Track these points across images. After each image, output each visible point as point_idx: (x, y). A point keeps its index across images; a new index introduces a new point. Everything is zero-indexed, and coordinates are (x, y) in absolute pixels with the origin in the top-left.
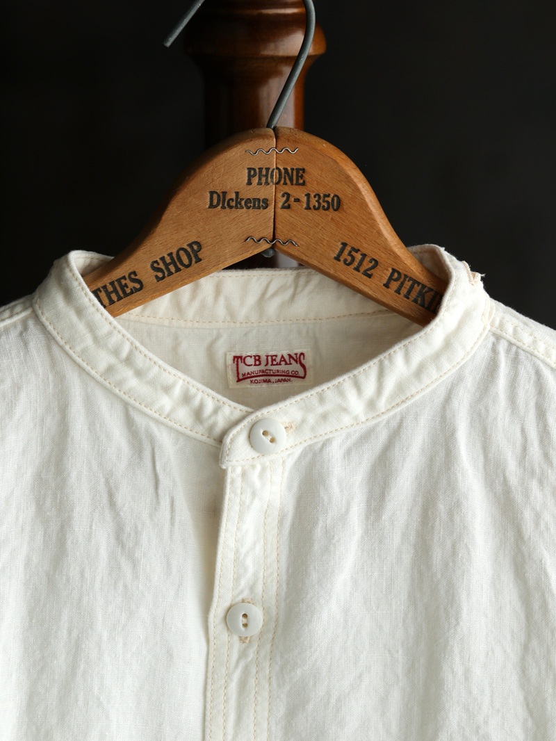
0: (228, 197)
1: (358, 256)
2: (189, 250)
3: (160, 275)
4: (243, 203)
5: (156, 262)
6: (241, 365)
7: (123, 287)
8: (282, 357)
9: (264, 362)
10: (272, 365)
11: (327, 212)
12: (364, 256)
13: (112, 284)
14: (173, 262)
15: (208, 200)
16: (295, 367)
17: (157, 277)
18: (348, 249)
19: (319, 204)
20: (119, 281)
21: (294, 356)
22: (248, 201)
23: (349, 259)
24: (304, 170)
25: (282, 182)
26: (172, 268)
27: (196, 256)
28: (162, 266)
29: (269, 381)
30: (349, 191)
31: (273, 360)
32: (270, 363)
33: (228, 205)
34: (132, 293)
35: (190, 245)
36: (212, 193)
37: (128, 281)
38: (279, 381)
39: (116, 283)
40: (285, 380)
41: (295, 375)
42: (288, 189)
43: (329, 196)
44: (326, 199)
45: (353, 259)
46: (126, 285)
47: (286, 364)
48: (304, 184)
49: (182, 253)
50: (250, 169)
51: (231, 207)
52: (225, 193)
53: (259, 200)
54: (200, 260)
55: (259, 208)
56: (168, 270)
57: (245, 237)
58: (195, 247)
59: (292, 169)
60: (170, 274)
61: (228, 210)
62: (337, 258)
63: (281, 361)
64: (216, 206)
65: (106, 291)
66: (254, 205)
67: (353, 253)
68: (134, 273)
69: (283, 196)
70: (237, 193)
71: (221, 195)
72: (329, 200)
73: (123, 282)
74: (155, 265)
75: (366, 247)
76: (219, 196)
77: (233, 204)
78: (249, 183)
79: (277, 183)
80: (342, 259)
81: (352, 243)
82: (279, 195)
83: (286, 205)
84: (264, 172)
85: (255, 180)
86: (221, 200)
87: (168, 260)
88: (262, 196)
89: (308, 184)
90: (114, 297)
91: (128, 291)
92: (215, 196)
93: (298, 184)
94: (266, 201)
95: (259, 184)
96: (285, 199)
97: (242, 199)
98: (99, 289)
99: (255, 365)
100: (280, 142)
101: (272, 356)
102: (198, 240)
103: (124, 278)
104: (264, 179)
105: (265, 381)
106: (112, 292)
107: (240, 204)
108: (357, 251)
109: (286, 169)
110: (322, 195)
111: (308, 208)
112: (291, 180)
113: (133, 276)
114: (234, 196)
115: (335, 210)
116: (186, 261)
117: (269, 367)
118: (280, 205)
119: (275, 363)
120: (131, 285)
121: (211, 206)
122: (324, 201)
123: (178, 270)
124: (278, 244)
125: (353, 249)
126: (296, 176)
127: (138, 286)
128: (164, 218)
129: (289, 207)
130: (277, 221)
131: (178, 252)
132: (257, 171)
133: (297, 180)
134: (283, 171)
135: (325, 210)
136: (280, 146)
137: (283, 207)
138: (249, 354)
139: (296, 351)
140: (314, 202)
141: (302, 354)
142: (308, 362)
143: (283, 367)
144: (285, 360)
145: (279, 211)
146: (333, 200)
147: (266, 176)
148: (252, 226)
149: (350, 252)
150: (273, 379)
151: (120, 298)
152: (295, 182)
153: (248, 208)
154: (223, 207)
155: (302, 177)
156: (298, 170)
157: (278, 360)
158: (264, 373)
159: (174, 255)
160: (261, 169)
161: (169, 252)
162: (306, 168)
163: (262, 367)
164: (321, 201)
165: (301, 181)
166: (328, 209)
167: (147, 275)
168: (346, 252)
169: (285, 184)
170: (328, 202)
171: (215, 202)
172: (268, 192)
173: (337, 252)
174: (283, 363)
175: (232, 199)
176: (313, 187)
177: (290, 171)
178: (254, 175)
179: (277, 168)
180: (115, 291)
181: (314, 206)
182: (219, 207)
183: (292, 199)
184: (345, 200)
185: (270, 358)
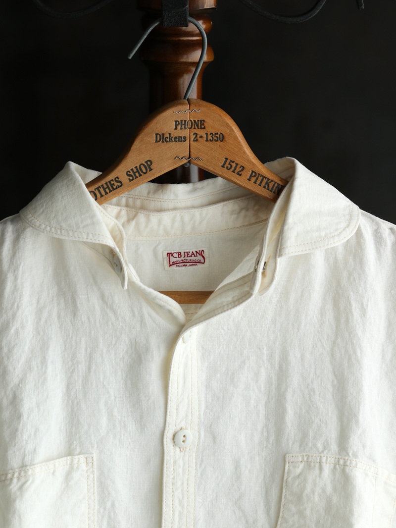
0: (165, 136)
1: (234, 165)
2: (146, 164)
3: (131, 178)
4: (173, 139)
5: (129, 171)
6: (171, 257)
7: (112, 185)
8: (193, 252)
9: (183, 256)
10: (187, 257)
11: (217, 142)
12: (237, 164)
13: (106, 184)
14: (138, 171)
15: (155, 138)
16: (199, 258)
17: (129, 179)
18: (228, 161)
19: (213, 138)
20: (110, 182)
21: (199, 252)
22: (176, 138)
23: (229, 166)
24: (204, 121)
25: (193, 127)
26: (137, 175)
27: (150, 168)
28: (132, 173)
29: (186, 265)
30: (228, 131)
31: (188, 254)
32: (186, 256)
33: (165, 140)
34: (117, 188)
35: (146, 162)
36: (157, 134)
37: (114, 182)
38: (191, 265)
39: (108, 183)
40: (194, 265)
41: (200, 262)
42: (195, 131)
43: (217, 134)
44: (216, 135)
45: (231, 166)
46: (113, 184)
47: (195, 256)
48: (204, 128)
49: (142, 166)
50: (176, 121)
51: (167, 142)
52: (163, 134)
53: (181, 137)
54: (152, 170)
55: (181, 141)
56: (135, 175)
57: (175, 157)
58: (149, 163)
59: (198, 121)
60: (136, 177)
61: (165, 143)
62: (223, 166)
63: (192, 255)
64: (159, 141)
65: (103, 188)
66: (179, 140)
67: (231, 163)
68: (118, 178)
69: (194, 135)
70: (170, 134)
71: (161, 135)
72: (218, 136)
73: (112, 182)
74: (128, 173)
75: (238, 160)
76: (160, 136)
77: (168, 140)
78: (176, 129)
79: (190, 128)
80: (225, 166)
81: (230, 158)
82: (192, 134)
83: (195, 139)
84: (183, 123)
85: (179, 127)
86: (162, 138)
87: (135, 170)
88: (183, 135)
89: (207, 128)
90: (107, 190)
91: (115, 187)
92: (158, 136)
93: (201, 128)
94: (185, 138)
95: (181, 129)
96: (195, 136)
97: (172, 137)
98: (99, 187)
99: (179, 257)
100: (191, 107)
101: (187, 252)
102: (150, 159)
103: (112, 180)
104: (183, 126)
105: (184, 266)
106: (106, 188)
107: (171, 139)
108: (233, 162)
109: (195, 121)
110: (214, 134)
111: (207, 140)
112: (198, 126)
113: (117, 179)
114: (168, 136)
115: (221, 141)
116: (144, 171)
117: (186, 258)
118: (192, 139)
119: (189, 256)
120: (116, 184)
121: (157, 141)
122: (215, 137)
123: (140, 175)
124: (192, 160)
125: (231, 161)
126: (200, 124)
127: (120, 184)
128: (132, 148)
129: (197, 140)
130: (191, 148)
131: (140, 166)
132: (180, 122)
133: (201, 126)
134: (193, 122)
135: (216, 141)
136: (191, 109)
137: (194, 141)
138: (175, 252)
139: (199, 250)
140: (210, 137)
141: (203, 251)
142: (206, 255)
143: (193, 258)
144: (194, 254)
145: (192, 142)
146: (220, 136)
147: (185, 124)
148: (178, 151)
149: (230, 163)
150: (188, 264)
151: (110, 191)
152: (199, 127)
153: (176, 142)
154: (163, 142)
155: (203, 124)
156: (201, 121)
157: (190, 254)
158: (183, 261)
159: (138, 168)
160: (182, 121)
161: (135, 166)
162: (206, 120)
163: (182, 258)
164: (214, 137)
165: (203, 127)
166: (217, 141)
167: (124, 179)
168: (228, 163)
169: (195, 128)
170: (217, 137)
171: (158, 139)
172: (186, 133)
173: (223, 163)
174: (193, 256)
175: (167, 137)
176: (209, 130)
177: (197, 122)
178: (178, 125)
179: (190, 120)
180: (108, 187)
181: (210, 140)
182: (161, 142)
183: (198, 136)
184: (226, 136)
185: (186, 253)
